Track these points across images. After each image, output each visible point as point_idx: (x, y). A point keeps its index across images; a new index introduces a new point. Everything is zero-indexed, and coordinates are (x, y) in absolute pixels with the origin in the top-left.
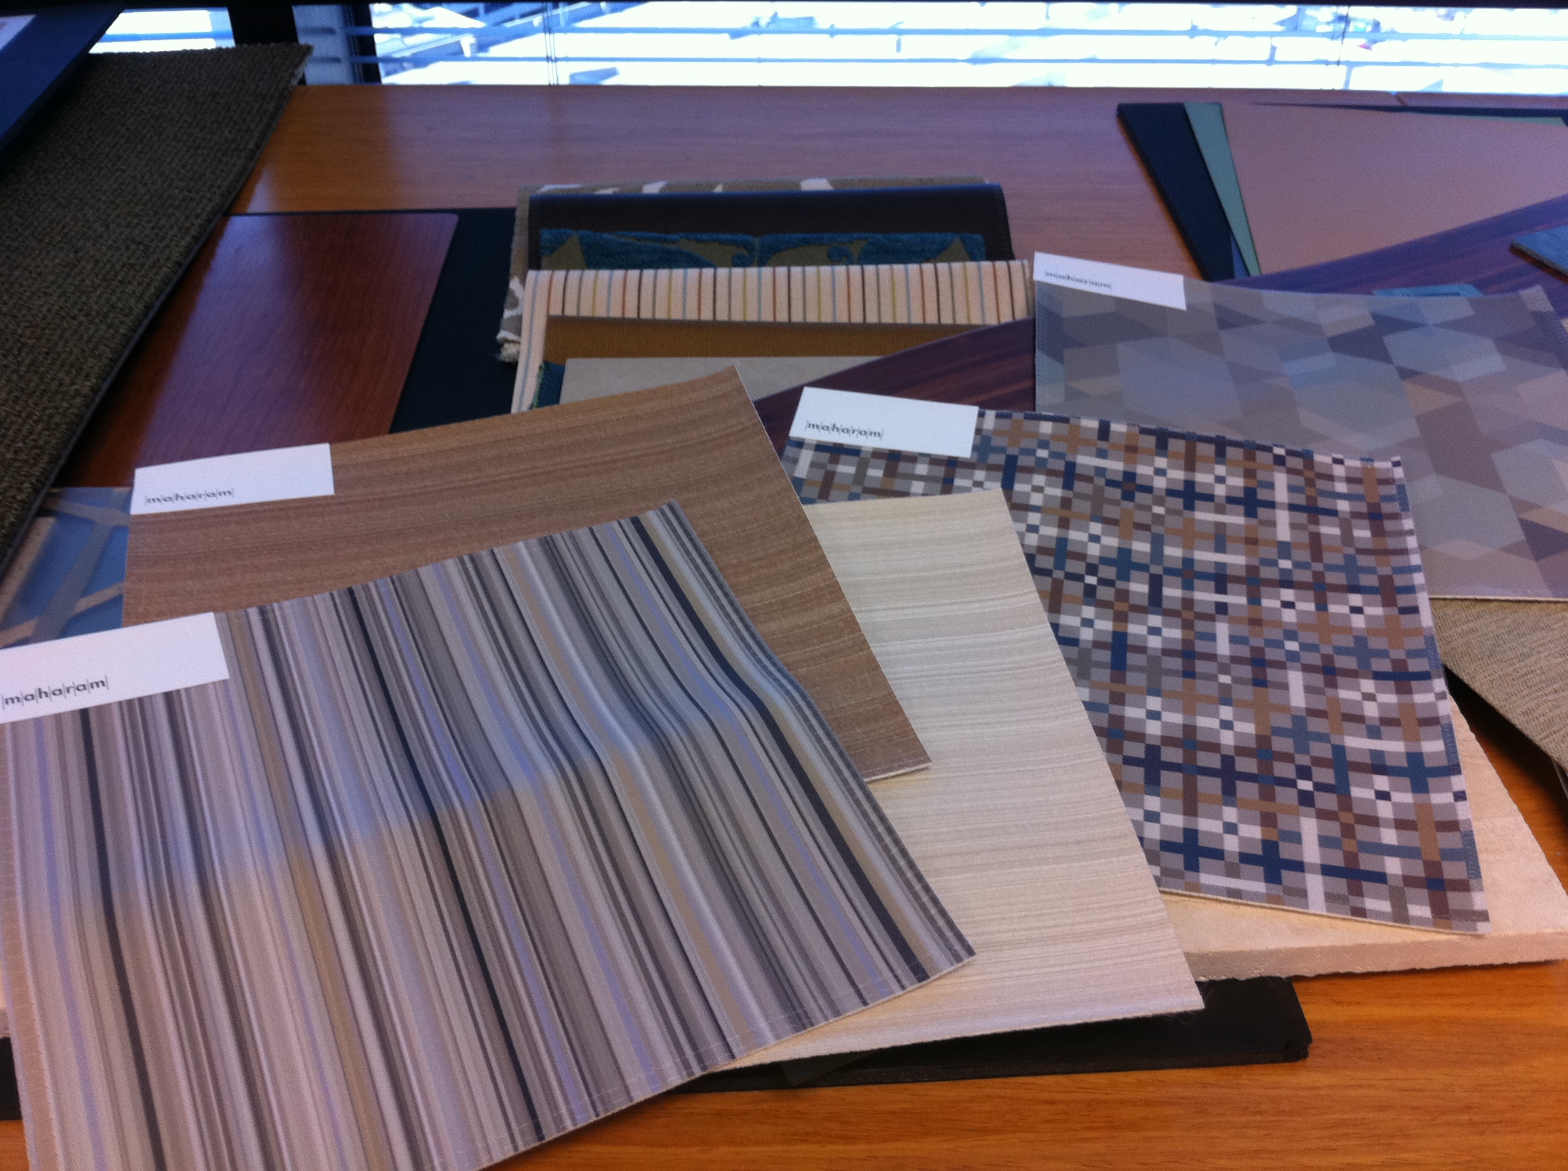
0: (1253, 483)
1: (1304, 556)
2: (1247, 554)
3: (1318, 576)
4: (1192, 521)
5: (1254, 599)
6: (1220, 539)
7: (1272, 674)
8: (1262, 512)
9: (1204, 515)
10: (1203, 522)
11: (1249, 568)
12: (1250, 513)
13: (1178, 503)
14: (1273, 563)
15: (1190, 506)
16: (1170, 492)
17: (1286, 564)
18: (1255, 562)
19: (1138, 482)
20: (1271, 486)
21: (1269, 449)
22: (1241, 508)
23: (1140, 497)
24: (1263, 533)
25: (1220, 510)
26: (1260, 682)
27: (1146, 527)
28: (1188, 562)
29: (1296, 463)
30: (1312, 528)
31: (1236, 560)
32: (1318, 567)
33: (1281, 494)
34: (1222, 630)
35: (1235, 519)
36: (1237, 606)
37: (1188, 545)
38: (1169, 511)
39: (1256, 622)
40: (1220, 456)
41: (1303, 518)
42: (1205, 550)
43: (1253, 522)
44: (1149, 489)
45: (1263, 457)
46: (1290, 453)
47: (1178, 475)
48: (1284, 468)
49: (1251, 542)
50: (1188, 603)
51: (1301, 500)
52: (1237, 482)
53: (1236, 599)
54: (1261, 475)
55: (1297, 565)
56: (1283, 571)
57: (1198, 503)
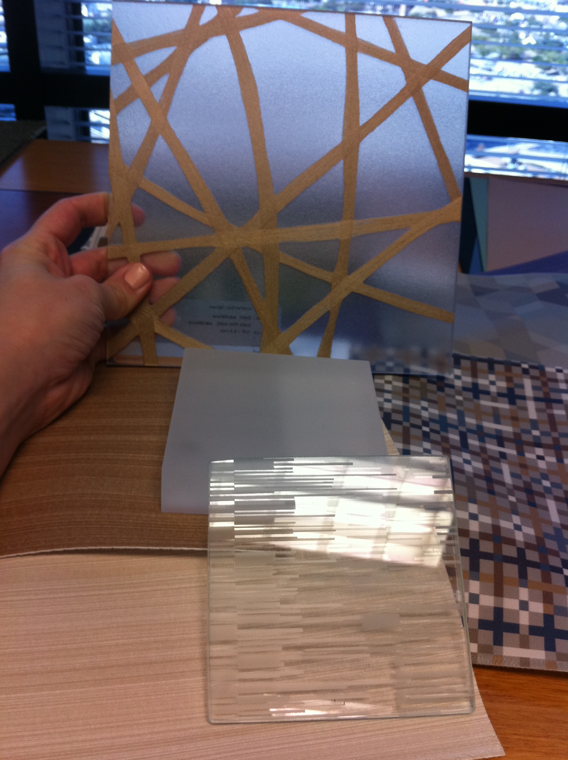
0: (511, 385)
1: (546, 428)
2: (513, 426)
3: (556, 440)
4: (479, 405)
5: (521, 453)
6: (497, 417)
7: (538, 500)
8: (519, 402)
9: (485, 403)
10: (485, 406)
11: (515, 434)
12: (512, 402)
13: (470, 395)
14: (529, 432)
15: (477, 397)
16: (465, 389)
17: (536, 433)
18: (518, 431)
19: (446, 382)
20: (522, 386)
21: (519, 365)
22: (506, 400)
23: (447, 390)
24: (520, 414)
25: (494, 400)
26: (532, 504)
27: (453, 407)
28: (480, 428)
29: (535, 373)
30: (549, 411)
31: (507, 429)
32: (555, 435)
33: (529, 392)
34: (505, 468)
35: (504, 406)
36: (512, 455)
37: (478, 417)
38: (465, 399)
39: (524, 466)
40: (491, 370)
41: (543, 405)
42: (488, 421)
43: (514, 407)
44: (452, 386)
45: (516, 370)
46: (531, 367)
47: (468, 379)
48: (528, 376)
49: (514, 419)
50: (484, 450)
51: (540, 395)
52: (503, 384)
53: (511, 451)
54: (516, 381)
55: (543, 433)
56: (535, 437)
57: (481, 396)
